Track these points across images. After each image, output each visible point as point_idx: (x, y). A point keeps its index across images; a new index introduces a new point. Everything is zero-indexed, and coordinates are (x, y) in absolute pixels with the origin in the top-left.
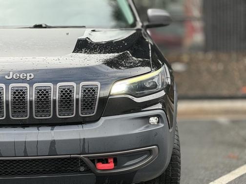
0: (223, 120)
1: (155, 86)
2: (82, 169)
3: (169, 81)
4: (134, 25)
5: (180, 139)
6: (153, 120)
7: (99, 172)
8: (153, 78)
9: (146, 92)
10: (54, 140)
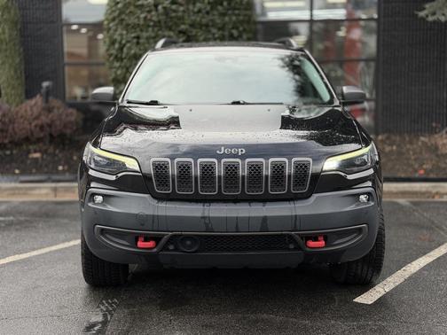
0: (402, 201)
1: (365, 163)
2: (292, 246)
3: (377, 158)
4: (331, 102)
5: (385, 219)
6: (363, 198)
7: (308, 249)
8: (363, 155)
9: (355, 169)
10: (266, 217)
